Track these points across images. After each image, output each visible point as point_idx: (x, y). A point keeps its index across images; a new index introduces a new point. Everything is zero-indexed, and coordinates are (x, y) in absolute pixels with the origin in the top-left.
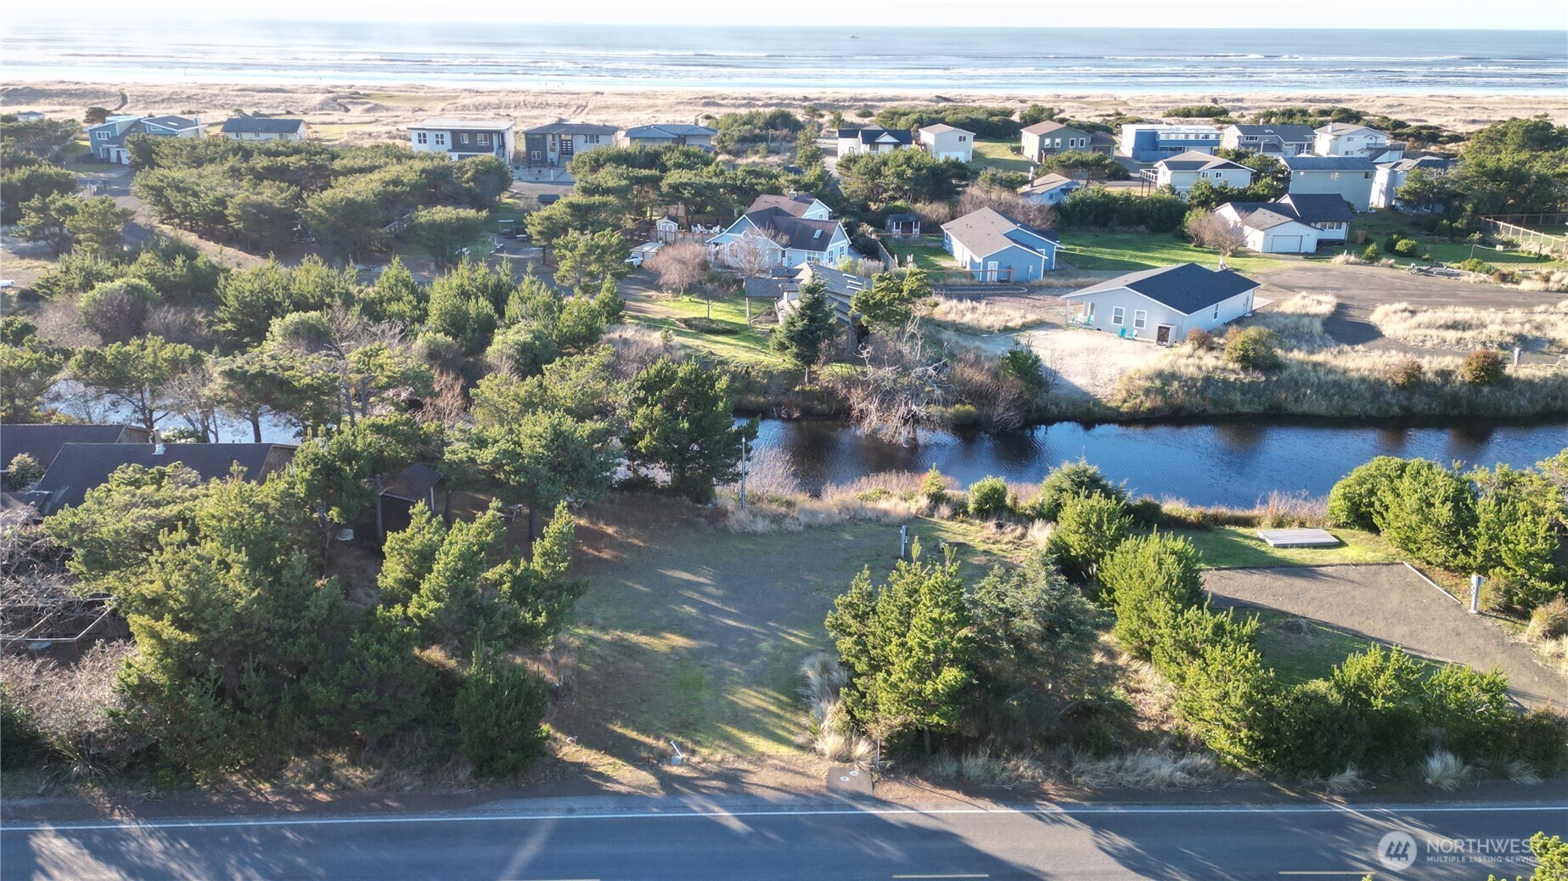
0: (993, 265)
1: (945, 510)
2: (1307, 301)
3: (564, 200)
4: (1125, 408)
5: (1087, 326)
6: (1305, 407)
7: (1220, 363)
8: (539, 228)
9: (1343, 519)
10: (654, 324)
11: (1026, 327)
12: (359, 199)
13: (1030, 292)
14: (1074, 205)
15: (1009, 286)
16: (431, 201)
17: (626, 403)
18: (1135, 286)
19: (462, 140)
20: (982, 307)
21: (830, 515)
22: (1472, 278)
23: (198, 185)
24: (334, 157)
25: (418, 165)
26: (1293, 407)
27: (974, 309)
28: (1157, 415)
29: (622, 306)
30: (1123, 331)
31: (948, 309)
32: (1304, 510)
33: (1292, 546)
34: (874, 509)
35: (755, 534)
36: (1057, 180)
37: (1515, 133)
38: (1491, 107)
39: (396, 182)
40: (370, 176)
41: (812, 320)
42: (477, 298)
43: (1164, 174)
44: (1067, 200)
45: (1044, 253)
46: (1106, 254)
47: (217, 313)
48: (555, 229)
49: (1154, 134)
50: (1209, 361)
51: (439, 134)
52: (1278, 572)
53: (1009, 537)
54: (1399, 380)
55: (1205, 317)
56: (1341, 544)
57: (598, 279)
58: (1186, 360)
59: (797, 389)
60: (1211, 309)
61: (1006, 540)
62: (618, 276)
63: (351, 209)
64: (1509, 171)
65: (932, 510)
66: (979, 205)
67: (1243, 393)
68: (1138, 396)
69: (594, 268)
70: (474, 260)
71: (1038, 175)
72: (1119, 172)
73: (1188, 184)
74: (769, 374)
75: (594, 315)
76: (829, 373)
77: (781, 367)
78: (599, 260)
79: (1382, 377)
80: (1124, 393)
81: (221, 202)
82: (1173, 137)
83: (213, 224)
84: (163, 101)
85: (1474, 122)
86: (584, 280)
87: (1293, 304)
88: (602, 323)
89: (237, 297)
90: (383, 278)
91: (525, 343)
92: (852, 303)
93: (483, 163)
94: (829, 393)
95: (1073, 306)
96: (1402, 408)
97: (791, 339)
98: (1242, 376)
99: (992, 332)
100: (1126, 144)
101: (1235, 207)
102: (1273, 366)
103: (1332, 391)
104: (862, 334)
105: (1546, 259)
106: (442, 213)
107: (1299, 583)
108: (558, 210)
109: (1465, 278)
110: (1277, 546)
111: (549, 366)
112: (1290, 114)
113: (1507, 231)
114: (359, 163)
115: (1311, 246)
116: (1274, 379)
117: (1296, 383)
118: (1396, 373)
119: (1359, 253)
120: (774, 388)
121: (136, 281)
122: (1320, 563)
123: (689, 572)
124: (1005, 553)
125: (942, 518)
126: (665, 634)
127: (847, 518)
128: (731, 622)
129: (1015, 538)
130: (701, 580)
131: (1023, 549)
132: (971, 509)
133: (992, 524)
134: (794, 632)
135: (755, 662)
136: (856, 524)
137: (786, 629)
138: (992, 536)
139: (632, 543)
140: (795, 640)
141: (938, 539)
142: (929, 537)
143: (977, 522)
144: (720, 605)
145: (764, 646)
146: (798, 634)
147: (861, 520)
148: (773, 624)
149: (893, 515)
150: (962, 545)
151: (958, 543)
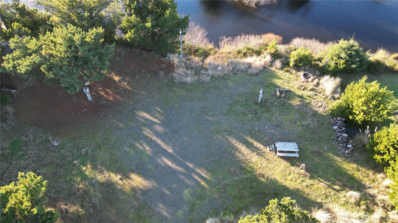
1: (278, 63)
35: (186, 84)
61: (309, 88)
123: (152, 116)
124: (310, 99)
125: (277, 68)
126: (133, 176)
127: (231, 69)
128: (169, 163)
129: (314, 86)
130: (158, 122)
131: (319, 95)
132: (292, 64)
133: (301, 74)
134: (203, 174)
135: (181, 212)
136: (235, 74)
137: (198, 171)
138: (303, 84)
139: (127, 89)
140: (203, 183)
141: (276, 86)
142: (271, 84)
143: (294, 72)
144: (165, 147)
145: (186, 193)
146: (205, 176)
147: (238, 70)
148: (191, 166)
149: (253, 67)
150: (288, 92)
151: (286, 91)
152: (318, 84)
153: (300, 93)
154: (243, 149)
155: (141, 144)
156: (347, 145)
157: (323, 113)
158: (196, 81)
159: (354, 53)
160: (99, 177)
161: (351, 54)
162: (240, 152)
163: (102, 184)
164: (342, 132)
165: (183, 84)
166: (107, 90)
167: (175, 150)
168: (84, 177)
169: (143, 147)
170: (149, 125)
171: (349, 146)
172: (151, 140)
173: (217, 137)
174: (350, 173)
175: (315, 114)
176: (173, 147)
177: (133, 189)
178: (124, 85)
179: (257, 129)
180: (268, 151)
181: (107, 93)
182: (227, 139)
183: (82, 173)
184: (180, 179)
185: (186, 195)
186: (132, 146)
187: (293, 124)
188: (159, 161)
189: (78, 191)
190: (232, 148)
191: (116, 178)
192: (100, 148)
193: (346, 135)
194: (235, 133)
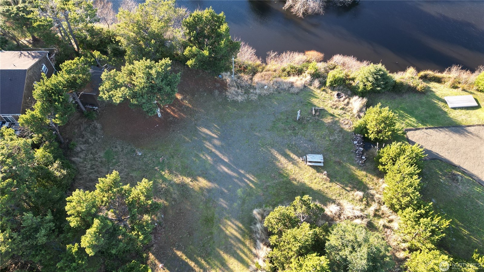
1: (316, 83)
33: (458, 108)
35: (237, 103)
52: (450, 131)
53: (342, 105)
56: (478, 106)
61: (340, 107)
65: (311, 83)
110: (452, 108)
122: (469, 124)
123: (211, 131)
124: (340, 117)
125: (315, 87)
126: (200, 179)
127: (276, 87)
128: (226, 170)
129: (345, 105)
130: (216, 136)
131: (347, 113)
132: (328, 84)
133: (335, 93)
134: (251, 178)
135: (235, 204)
136: (279, 93)
137: (248, 176)
138: (335, 104)
139: (188, 107)
140: (251, 185)
141: (312, 105)
142: (309, 103)
143: (329, 91)
144: (222, 157)
145: (239, 191)
146: (253, 179)
147: (282, 89)
148: (242, 172)
149: (295, 86)
150: (323, 110)
151: (320, 109)
152: (348, 103)
153: (331, 111)
154: (282, 159)
155: (203, 155)
156: (362, 156)
157: (348, 130)
158: (246, 100)
159: (379, 77)
160: (175, 180)
161: (377, 77)
162: (279, 161)
163: (178, 185)
164: (360, 146)
165: (235, 103)
166: (172, 108)
167: (230, 160)
168: (165, 180)
169: (206, 157)
170: (210, 139)
171: (364, 157)
172: (211, 152)
173: (262, 150)
174: (360, 178)
175: (342, 130)
176: (229, 158)
177: (201, 188)
178: (186, 103)
179: (294, 143)
180: (301, 161)
181: (173, 111)
182: (270, 151)
183: (162, 176)
184: (234, 181)
185: (239, 193)
186: (197, 156)
187: (323, 139)
188: (219, 168)
189: (162, 189)
190: (274, 159)
191: (188, 180)
192: (173, 157)
193: (362, 149)
194: (276, 146)
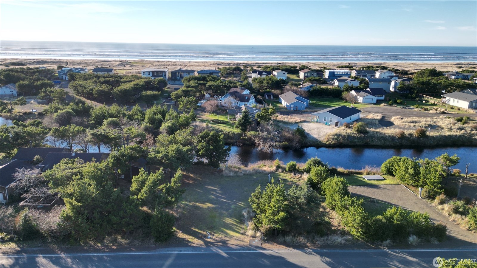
0: (292, 106)
1: (280, 170)
2: (374, 115)
3: (181, 89)
4: (327, 143)
5: (317, 122)
6: (375, 143)
7: (352, 132)
8: (174, 96)
9: (385, 172)
10: (204, 121)
11: (301, 122)
12: (127, 89)
13: (302, 113)
14: (313, 90)
15: (297, 111)
16: (146, 89)
17: (196, 142)
18: (329, 111)
19: (155, 74)
20: (289, 117)
21: (250, 171)
22: (417, 110)
23: (86, 85)
24: (121, 78)
25: (143, 80)
26: (371, 143)
27: (287, 117)
28: (335, 145)
29: (196, 117)
30: (326, 123)
31: (281, 117)
32: (375, 170)
33: (372, 180)
34: (261, 170)
35: (230, 176)
36: (309, 84)
37: (427, 72)
38: (421, 66)
39: (137, 84)
40: (130, 83)
41: (245, 120)
42: (158, 114)
43: (336, 83)
44: (311, 89)
45: (305, 103)
46: (322, 103)
47: (90, 118)
48: (178, 97)
49: (334, 72)
50: (349, 131)
51: (149, 72)
52: (368, 187)
53: (297, 177)
54: (399, 136)
55: (348, 119)
56: (385, 179)
57: (189, 109)
58: (342, 130)
59: (241, 138)
60: (349, 118)
61: (296, 178)
62: (195, 109)
63: (125, 92)
64: (426, 82)
65: (277, 170)
66: (288, 90)
67: (358, 139)
68: (330, 140)
69: (188, 106)
70: (157, 105)
71: (304, 83)
72: (325, 82)
73: (343, 85)
74: (234, 134)
75: (188, 119)
76: (250, 134)
77: (237, 132)
78: (190, 104)
79: (394, 135)
80: (327, 139)
81: (92, 90)
82: (339, 73)
83: (90, 96)
84: (77, 64)
85: (416, 69)
86: (186, 110)
87: (371, 116)
88: (190, 121)
89: (95, 114)
90: (133, 109)
91: (170, 126)
92: (256, 116)
93: (160, 80)
94: (250, 139)
95: (313, 117)
96: (400, 143)
97: (240, 125)
98: (358, 135)
99: (292, 123)
100: (326, 75)
101: (355, 91)
102: (366, 132)
103: (381, 139)
104: (258, 124)
105: (436, 105)
106: (149, 93)
107: (374, 190)
108: (179, 92)
109: (415, 110)
110: (368, 180)
111: (176, 132)
112: (369, 67)
113: (426, 97)
114: (128, 80)
115: (375, 101)
116: (366, 136)
117: (372, 137)
118: (398, 134)
119: (387, 103)
120: (235, 138)
121: (69, 110)
122: (379, 184)
123: (214, 187)
124: (296, 181)
125: (279, 172)
127: (255, 171)
128: (224, 200)
129: (299, 178)
130: (218, 189)
131: (301, 180)
132: (287, 170)
133: (292, 173)
137: (239, 202)
138: (293, 177)
139: (198, 179)
142: (277, 177)
143: (289, 173)
145: (233, 207)
146: (242, 203)
147: (258, 172)
148: (235, 200)
149: (266, 171)
151: (284, 179)
153: (291, 180)
158: (235, 176)
163: (192, 205)
165: (228, 177)
170: (214, 190)
176: (226, 196)
177: (208, 207)
178: (196, 177)
181: (188, 180)
188: (219, 200)
191: (199, 204)
